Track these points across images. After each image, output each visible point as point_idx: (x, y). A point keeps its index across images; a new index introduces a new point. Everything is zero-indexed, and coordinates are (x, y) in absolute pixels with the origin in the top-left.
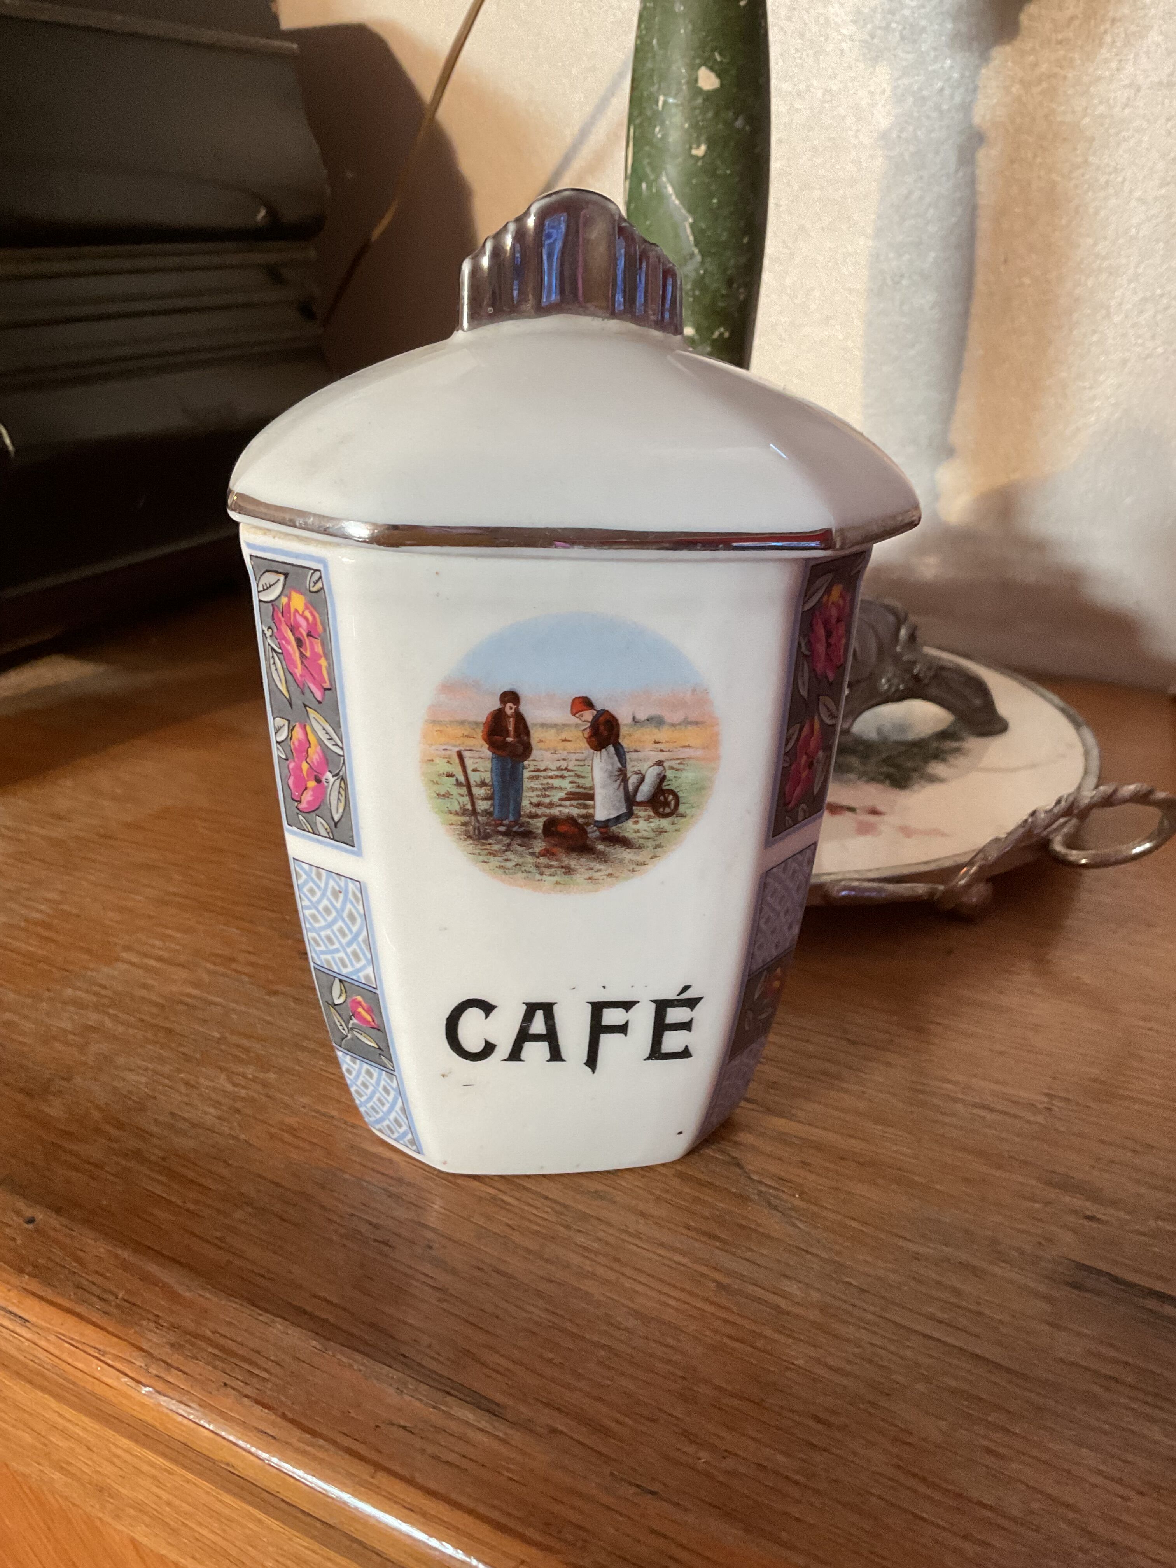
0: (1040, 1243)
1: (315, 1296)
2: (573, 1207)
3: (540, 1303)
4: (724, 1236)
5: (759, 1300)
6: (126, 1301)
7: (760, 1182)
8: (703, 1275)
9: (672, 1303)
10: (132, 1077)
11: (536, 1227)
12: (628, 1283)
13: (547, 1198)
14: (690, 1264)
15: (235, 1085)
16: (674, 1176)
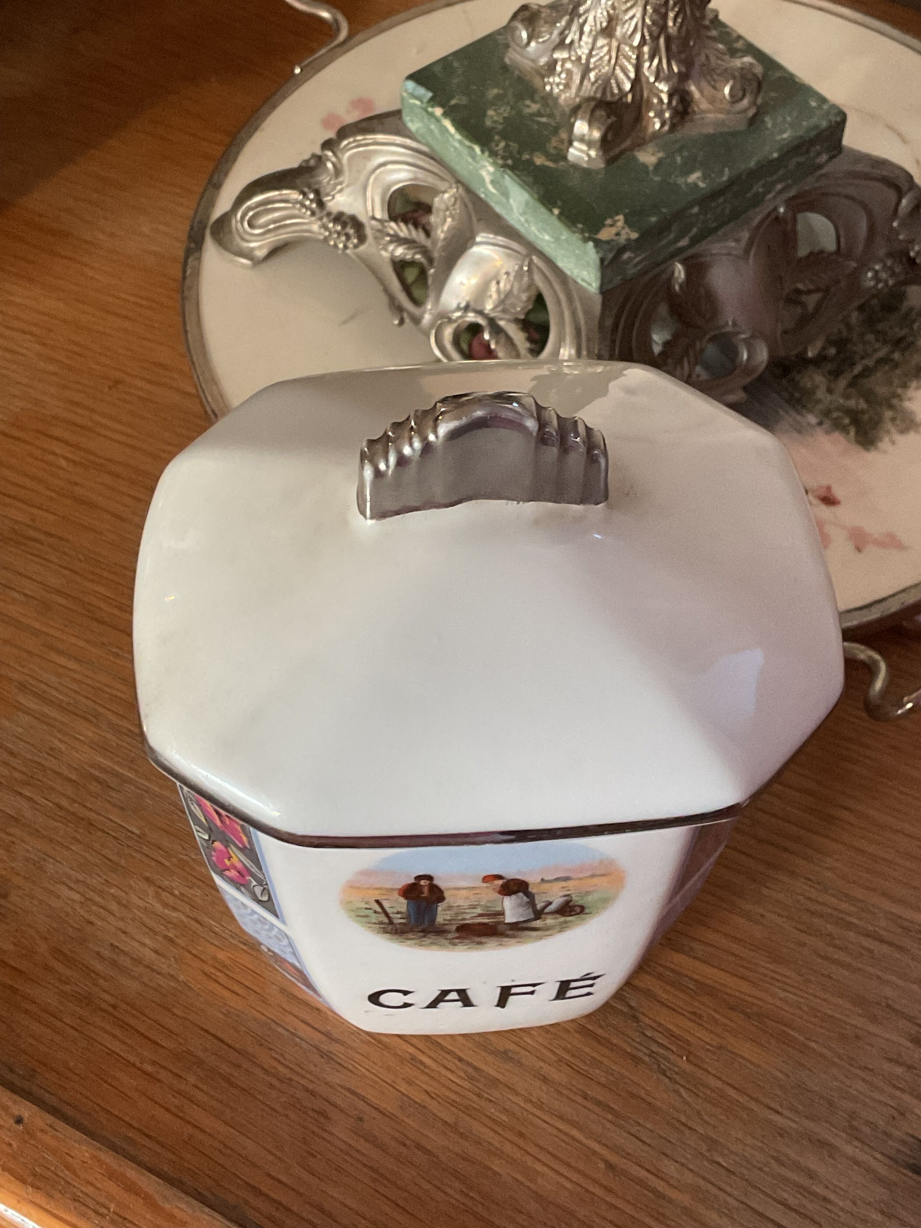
0: (894, 1118)
1: (269, 1175)
2: (483, 1071)
3: (457, 1185)
4: (616, 1107)
5: (641, 1182)
6: (117, 1214)
7: (652, 1039)
8: (595, 1153)
9: (569, 1185)
10: (65, 892)
11: (453, 1096)
12: (530, 1161)
13: (460, 1060)
14: (585, 1141)
15: (166, 905)
16: (577, 1032)
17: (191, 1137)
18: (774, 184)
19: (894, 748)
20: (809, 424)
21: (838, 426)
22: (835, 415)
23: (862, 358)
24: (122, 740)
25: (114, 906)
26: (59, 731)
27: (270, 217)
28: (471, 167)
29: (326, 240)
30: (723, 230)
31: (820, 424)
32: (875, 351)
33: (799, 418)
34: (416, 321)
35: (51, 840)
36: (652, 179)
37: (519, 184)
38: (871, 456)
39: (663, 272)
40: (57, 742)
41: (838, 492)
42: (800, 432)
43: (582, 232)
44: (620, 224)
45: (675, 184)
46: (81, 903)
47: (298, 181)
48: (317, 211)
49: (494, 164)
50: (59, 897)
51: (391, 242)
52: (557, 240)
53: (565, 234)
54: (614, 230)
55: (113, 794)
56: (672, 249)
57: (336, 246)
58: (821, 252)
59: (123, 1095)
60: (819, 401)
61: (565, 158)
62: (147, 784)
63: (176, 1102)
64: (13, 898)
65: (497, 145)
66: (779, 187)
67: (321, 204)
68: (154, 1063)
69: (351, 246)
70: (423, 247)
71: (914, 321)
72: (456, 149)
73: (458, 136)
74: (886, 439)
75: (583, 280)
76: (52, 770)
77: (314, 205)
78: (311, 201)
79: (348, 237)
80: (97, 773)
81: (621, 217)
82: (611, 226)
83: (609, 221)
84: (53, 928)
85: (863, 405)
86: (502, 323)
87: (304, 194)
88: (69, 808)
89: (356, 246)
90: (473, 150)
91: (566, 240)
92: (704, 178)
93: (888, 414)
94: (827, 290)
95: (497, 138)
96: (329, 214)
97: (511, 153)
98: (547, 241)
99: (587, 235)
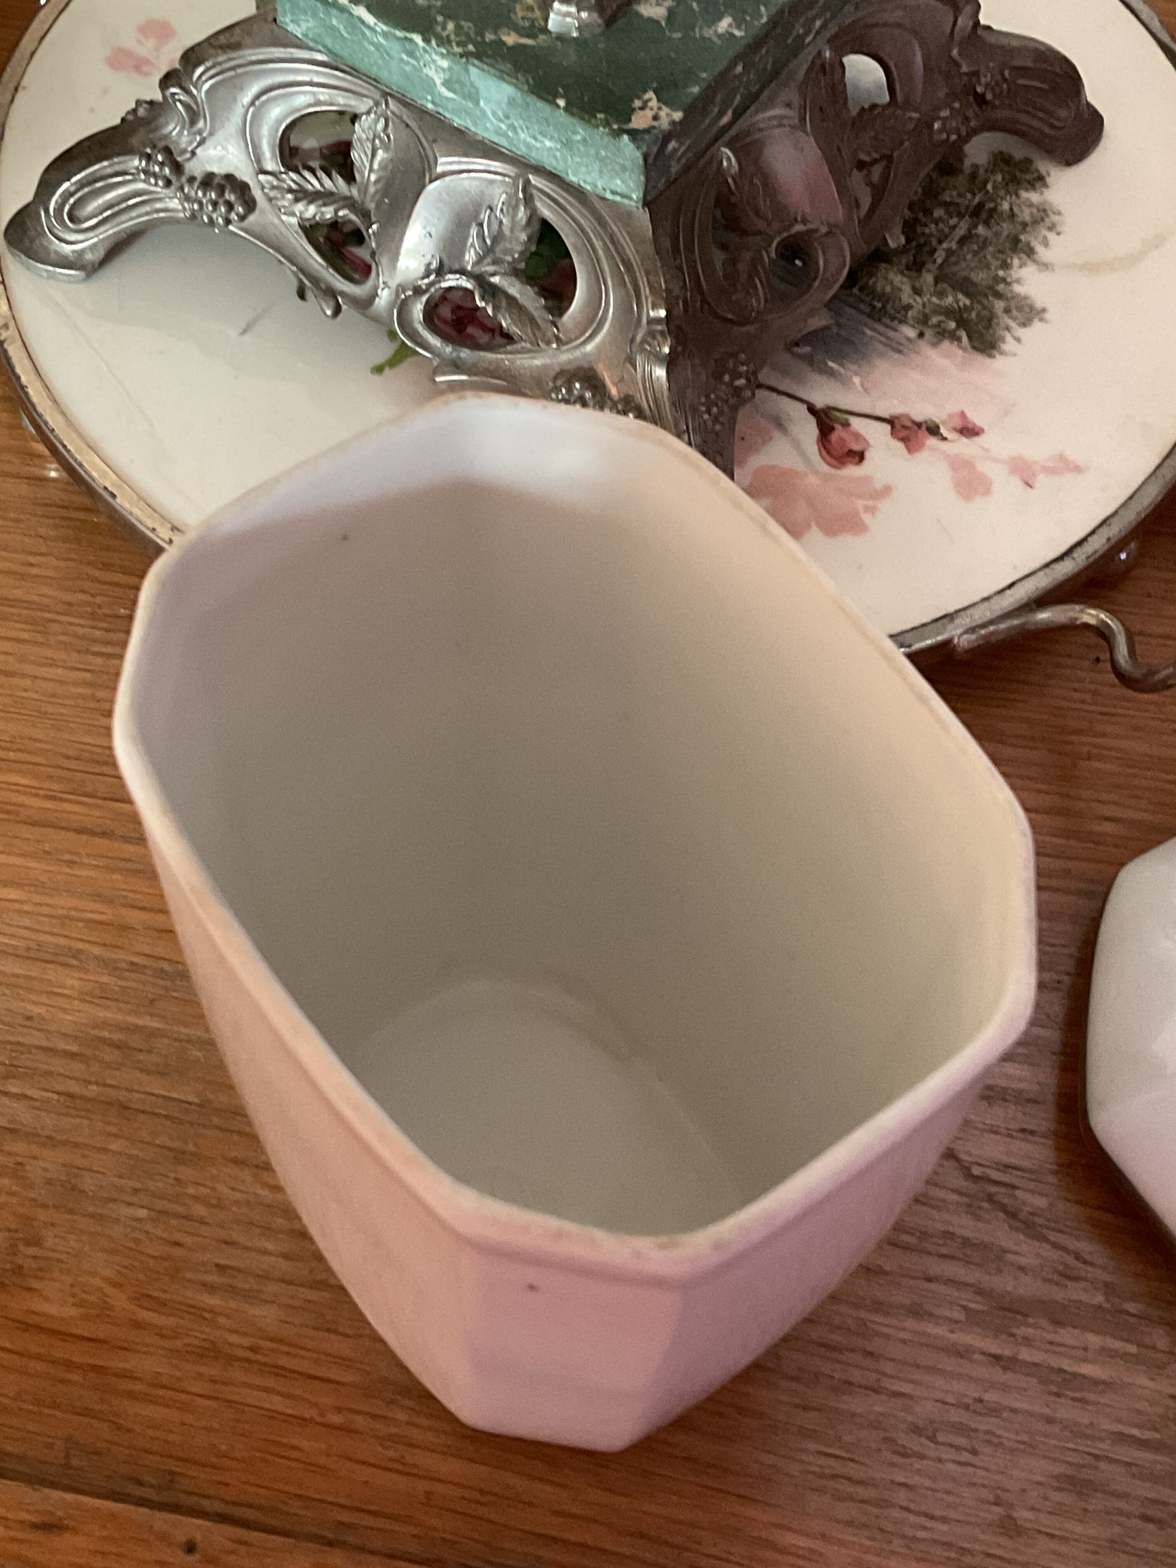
17: (429, 1494)
18: (814, 19)
19: (1136, 728)
20: (909, 340)
21: (942, 334)
22: (934, 320)
23: (940, 242)
24: (126, 979)
25: (200, 1210)
26: (30, 990)
27: (101, 201)
28: (408, 68)
29: (193, 216)
30: (765, 94)
31: (921, 335)
32: (954, 227)
33: (891, 333)
34: (365, 304)
35: (76, 1145)
36: (670, 38)
37: (495, 75)
38: (999, 362)
39: (710, 162)
40: (29, 1007)
41: (976, 418)
42: (900, 352)
43: (607, 124)
44: (654, 103)
45: (703, 38)
46: (152, 1220)
47: (134, 141)
48: (173, 179)
49: (450, 54)
50: (117, 1221)
51: (297, 200)
52: (568, 144)
53: (580, 132)
54: (649, 114)
55: (142, 1057)
56: (714, 130)
57: (212, 222)
58: (874, 106)
59: (313, 1468)
60: (909, 307)
61: (545, 30)
62: (186, 1031)
63: (391, 1453)
64: (50, 1242)
65: (444, 28)
66: (818, 23)
67: (178, 168)
68: (339, 1410)
69: (233, 216)
70: (346, 198)
71: (985, 183)
72: (378, 46)
73: (382, 27)
74: (1009, 338)
75: (614, 193)
76: (35, 1047)
77: (167, 171)
78: (162, 164)
79: (230, 207)
80: (106, 1034)
81: (650, 95)
82: (642, 108)
83: (637, 103)
84: (125, 1267)
85: (964, 301)
86: (496, 280)
87: (149, 157)
88: (85, 1093)
89: (242, 218)
90: (411, 40)
91: (584, 140)
92: (738, 22)
93: (999, 305)
94: (889, 158)
95: (440, 19)
96: (192, 180)
97: (467, 35)
98: (550, 149)
99: (615, 127)
